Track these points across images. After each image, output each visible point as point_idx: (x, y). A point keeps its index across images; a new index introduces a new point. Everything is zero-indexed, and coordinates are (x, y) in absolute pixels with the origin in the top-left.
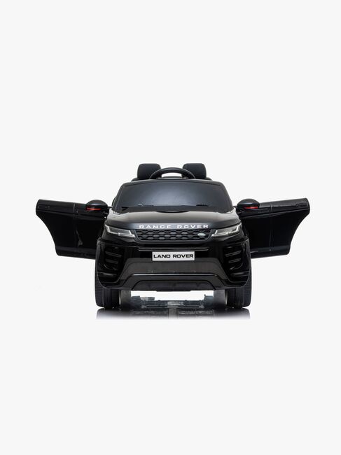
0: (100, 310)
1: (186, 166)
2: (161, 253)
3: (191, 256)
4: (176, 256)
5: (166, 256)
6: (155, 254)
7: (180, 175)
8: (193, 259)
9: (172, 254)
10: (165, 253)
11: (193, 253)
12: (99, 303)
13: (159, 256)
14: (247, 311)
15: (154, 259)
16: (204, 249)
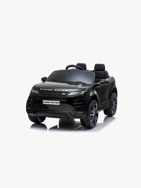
2: (46, 101)
5: (48, 102)
6: (44, 101)
8: (59, 104)
9: (50, 101)
11: (59, 102)
13: (46, 102)
15: (43, 103)
16: (64, 100)
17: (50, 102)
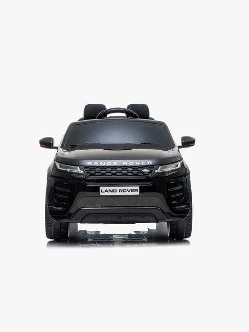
0: (50, 243)
1: (130, 107)
2: (108, 188)
3: (136, 190)
4: (122, 191)
5: (113, 191)
6: (102, 189)
7: (124, 115)
8: (137, 193)
9: (118, 188)
10: (111, 188)
11: (138, 188)
12: (49, 236)
13: (106, 191)
14: (187, 242)
15: (101, 194)
16: (149, 184)
17: (118, 191)
